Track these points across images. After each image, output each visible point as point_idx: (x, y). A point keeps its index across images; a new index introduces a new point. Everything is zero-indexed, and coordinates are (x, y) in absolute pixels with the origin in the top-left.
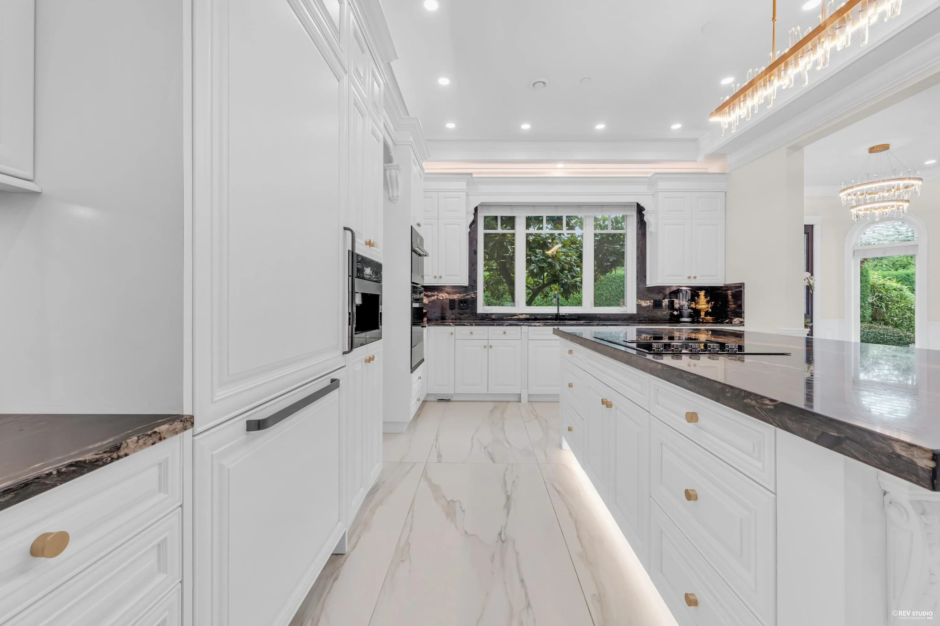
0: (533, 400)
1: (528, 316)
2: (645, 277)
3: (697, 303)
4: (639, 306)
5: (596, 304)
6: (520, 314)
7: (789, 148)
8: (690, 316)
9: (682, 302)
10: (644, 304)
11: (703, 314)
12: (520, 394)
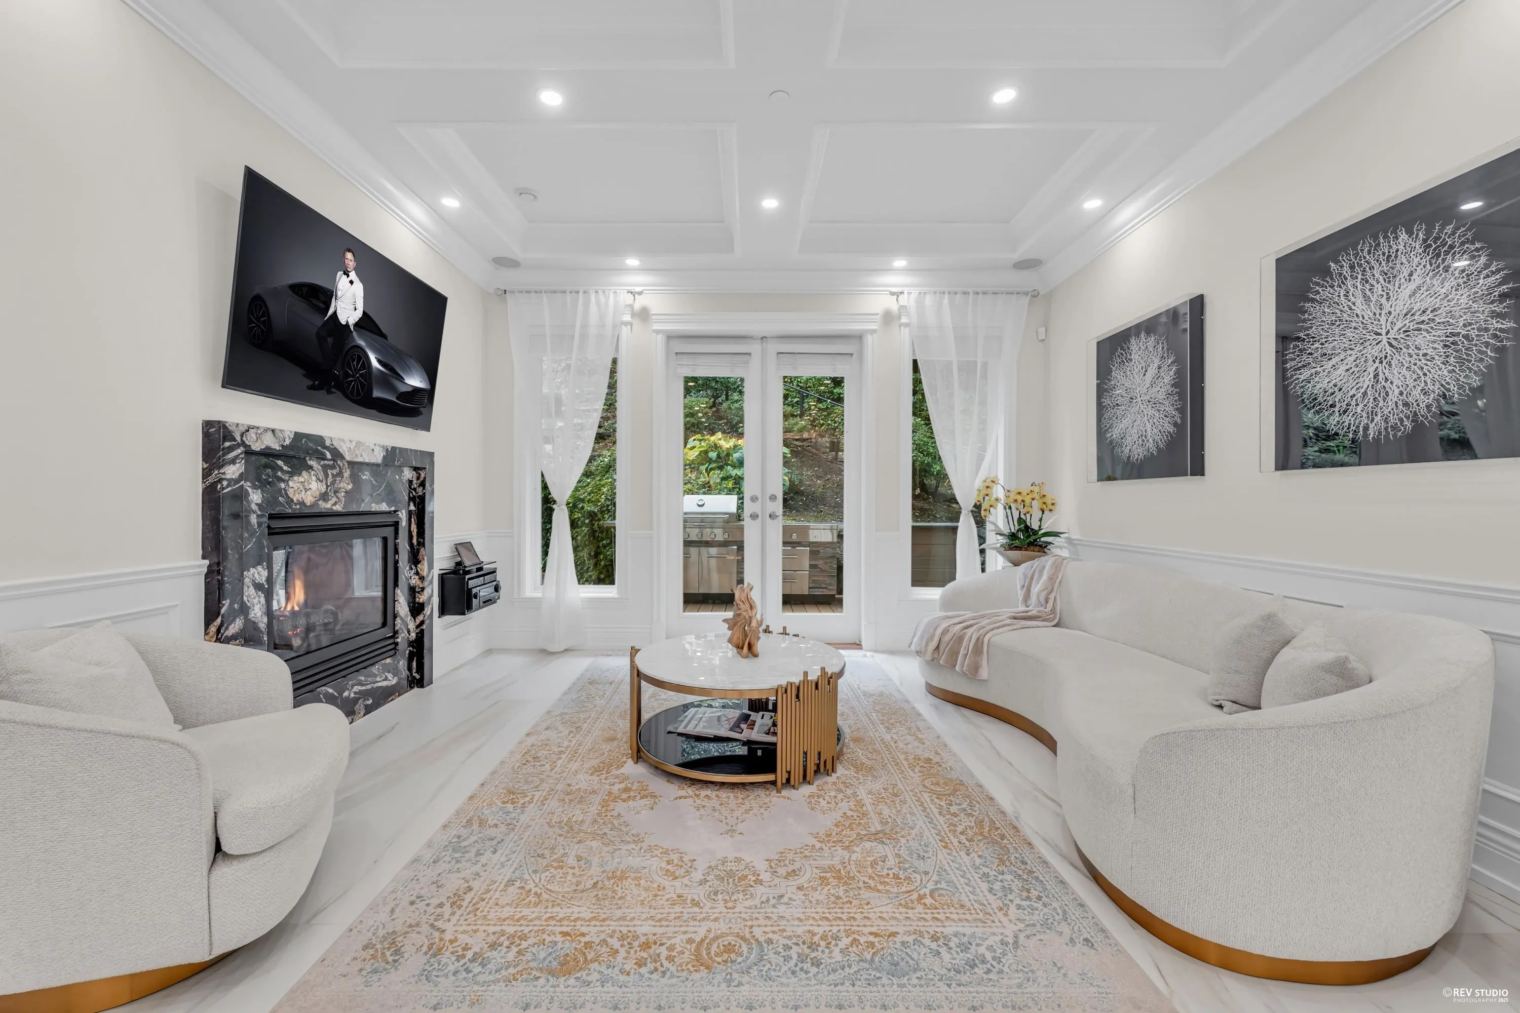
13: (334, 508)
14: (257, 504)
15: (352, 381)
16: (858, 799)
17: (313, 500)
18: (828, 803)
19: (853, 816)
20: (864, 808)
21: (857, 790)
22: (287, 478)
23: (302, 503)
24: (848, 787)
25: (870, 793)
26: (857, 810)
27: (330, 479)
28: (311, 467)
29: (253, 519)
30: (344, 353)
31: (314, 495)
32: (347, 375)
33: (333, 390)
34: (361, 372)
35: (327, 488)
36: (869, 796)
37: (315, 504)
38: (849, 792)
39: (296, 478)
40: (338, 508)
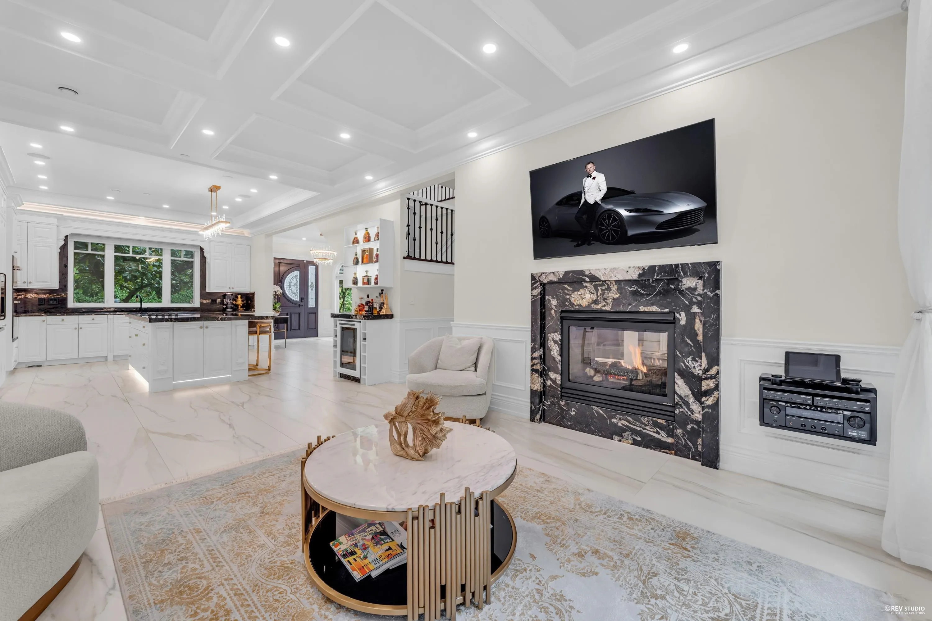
0: (116, 358)
1: (116, 309)
2: (206, 287)
3: (236, 301)
4: (201, 303)
5: (172, 302)
6: (108, 308)
7: (266, 235)
8: (232, 308)
9: (228, 301)
10: (204, 301)
11: (239, 307)
12: (107, 356)
13: (603, 308)
14: (554, 306)
15: (606, 233)
16: (272, 536)
17: (587, 304)
18: (293, 523)
19: (271, 522)
20: (264, 531)
21: (275, 543)
22: (571, 293)
23: (581, 305)
24: (285, 542)
25: (262, 546)
26: (269, 527)
27: (600, 292)
28: (586, 287)
29: (553, 312)
30: (597, 218)
31: (589, 301)
32: (602, 230)
33: (592, 242)
34: (613, 224)
35: (597, 297)
36: (263, 542)
37: (589, 306)
38: (281, 539)
39: (576, 293)
40: (607, 308)
